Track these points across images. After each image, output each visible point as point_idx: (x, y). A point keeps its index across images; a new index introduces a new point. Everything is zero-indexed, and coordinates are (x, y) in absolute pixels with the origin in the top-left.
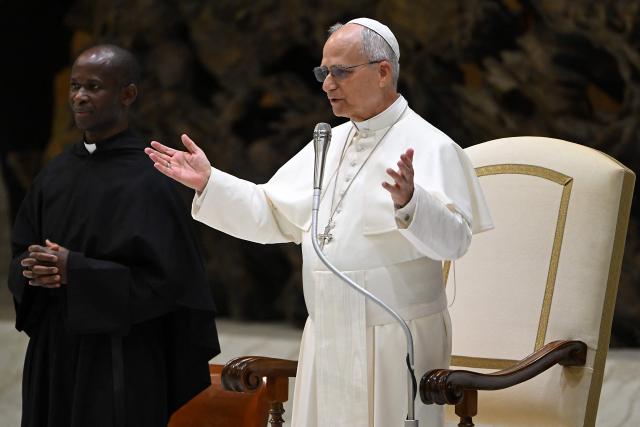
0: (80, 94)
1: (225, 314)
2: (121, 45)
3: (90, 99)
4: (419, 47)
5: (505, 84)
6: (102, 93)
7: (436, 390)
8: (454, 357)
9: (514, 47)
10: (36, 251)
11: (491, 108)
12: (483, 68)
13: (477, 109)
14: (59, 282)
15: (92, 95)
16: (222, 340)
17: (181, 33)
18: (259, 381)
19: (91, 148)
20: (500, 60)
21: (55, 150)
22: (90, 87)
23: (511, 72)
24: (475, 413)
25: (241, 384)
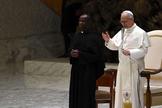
0: (81, 23)
1: (107, 62)
2: (88, 15)
3: (83, 24)
4: (140, 14)
5: (156, 21)
6: (84, 22)
7: (143, 75)
8: (145, 69)
9: (157, 15)
10: (73, 51)
11: (153, 25)
12: (152, 18)
13: (151, 25)
14: (77, 56)
15: (83, 23)
16: (106, 66)
17: (99, 12)
18: (112, 73)
19: (82, 32)
20: (155, 17)
21: (77, 33)
22: (83, 21)
23: (156, 19)
24: (150, 79)
25: (109, 74)
